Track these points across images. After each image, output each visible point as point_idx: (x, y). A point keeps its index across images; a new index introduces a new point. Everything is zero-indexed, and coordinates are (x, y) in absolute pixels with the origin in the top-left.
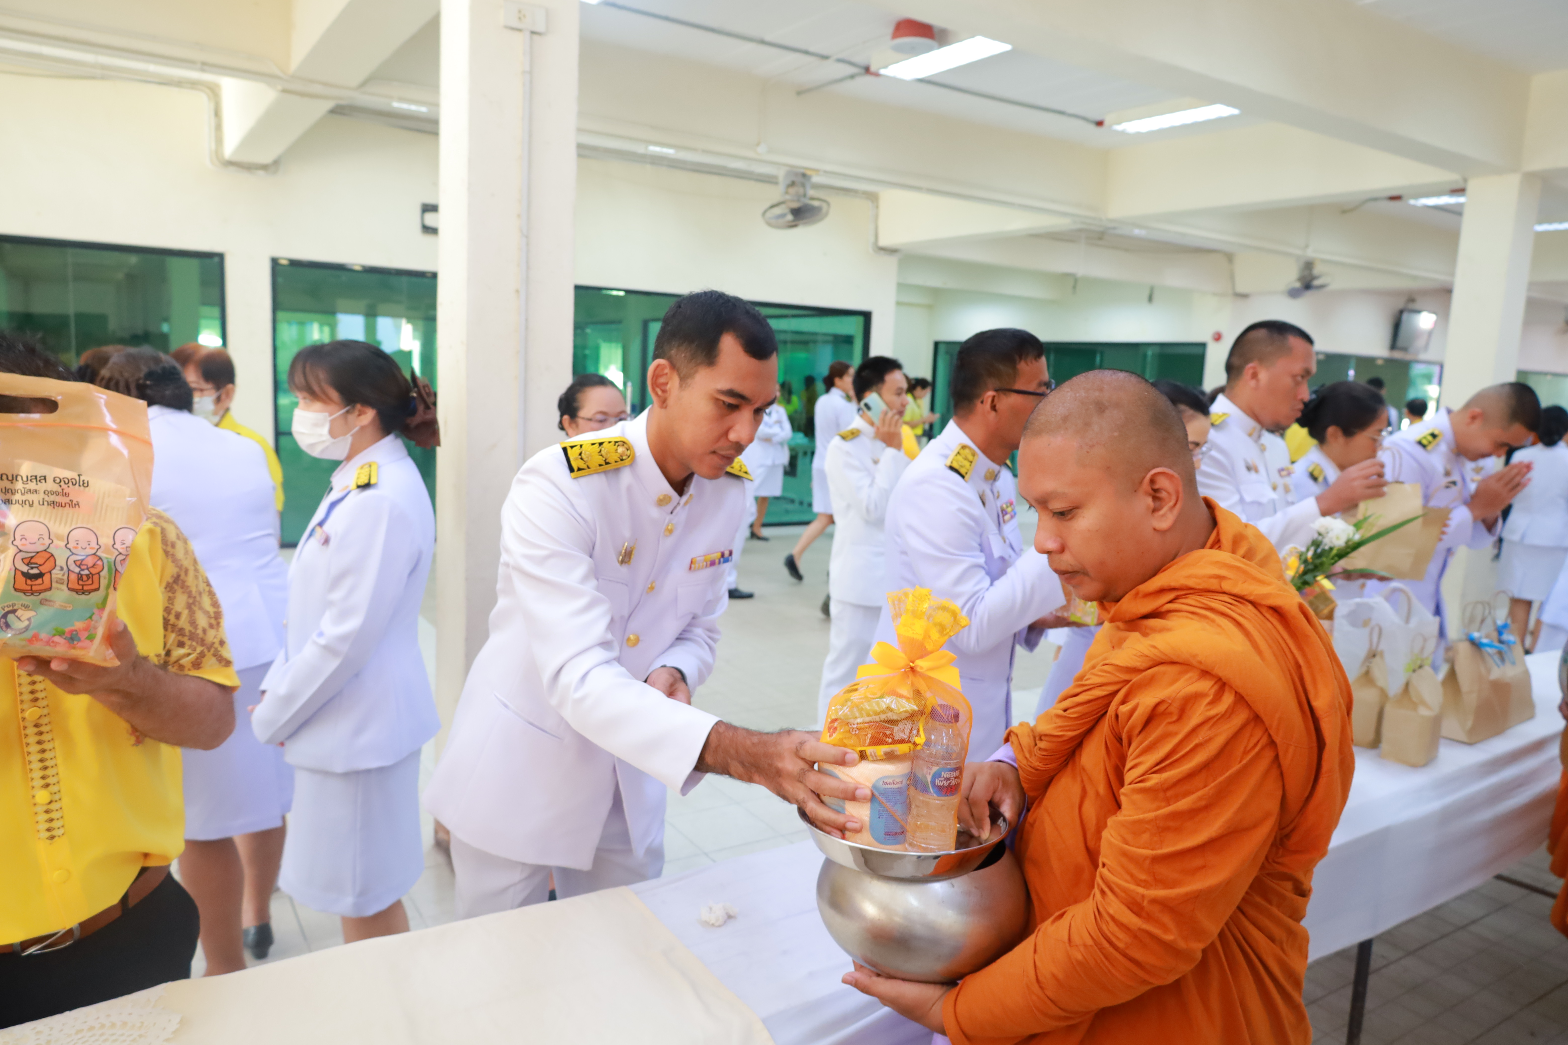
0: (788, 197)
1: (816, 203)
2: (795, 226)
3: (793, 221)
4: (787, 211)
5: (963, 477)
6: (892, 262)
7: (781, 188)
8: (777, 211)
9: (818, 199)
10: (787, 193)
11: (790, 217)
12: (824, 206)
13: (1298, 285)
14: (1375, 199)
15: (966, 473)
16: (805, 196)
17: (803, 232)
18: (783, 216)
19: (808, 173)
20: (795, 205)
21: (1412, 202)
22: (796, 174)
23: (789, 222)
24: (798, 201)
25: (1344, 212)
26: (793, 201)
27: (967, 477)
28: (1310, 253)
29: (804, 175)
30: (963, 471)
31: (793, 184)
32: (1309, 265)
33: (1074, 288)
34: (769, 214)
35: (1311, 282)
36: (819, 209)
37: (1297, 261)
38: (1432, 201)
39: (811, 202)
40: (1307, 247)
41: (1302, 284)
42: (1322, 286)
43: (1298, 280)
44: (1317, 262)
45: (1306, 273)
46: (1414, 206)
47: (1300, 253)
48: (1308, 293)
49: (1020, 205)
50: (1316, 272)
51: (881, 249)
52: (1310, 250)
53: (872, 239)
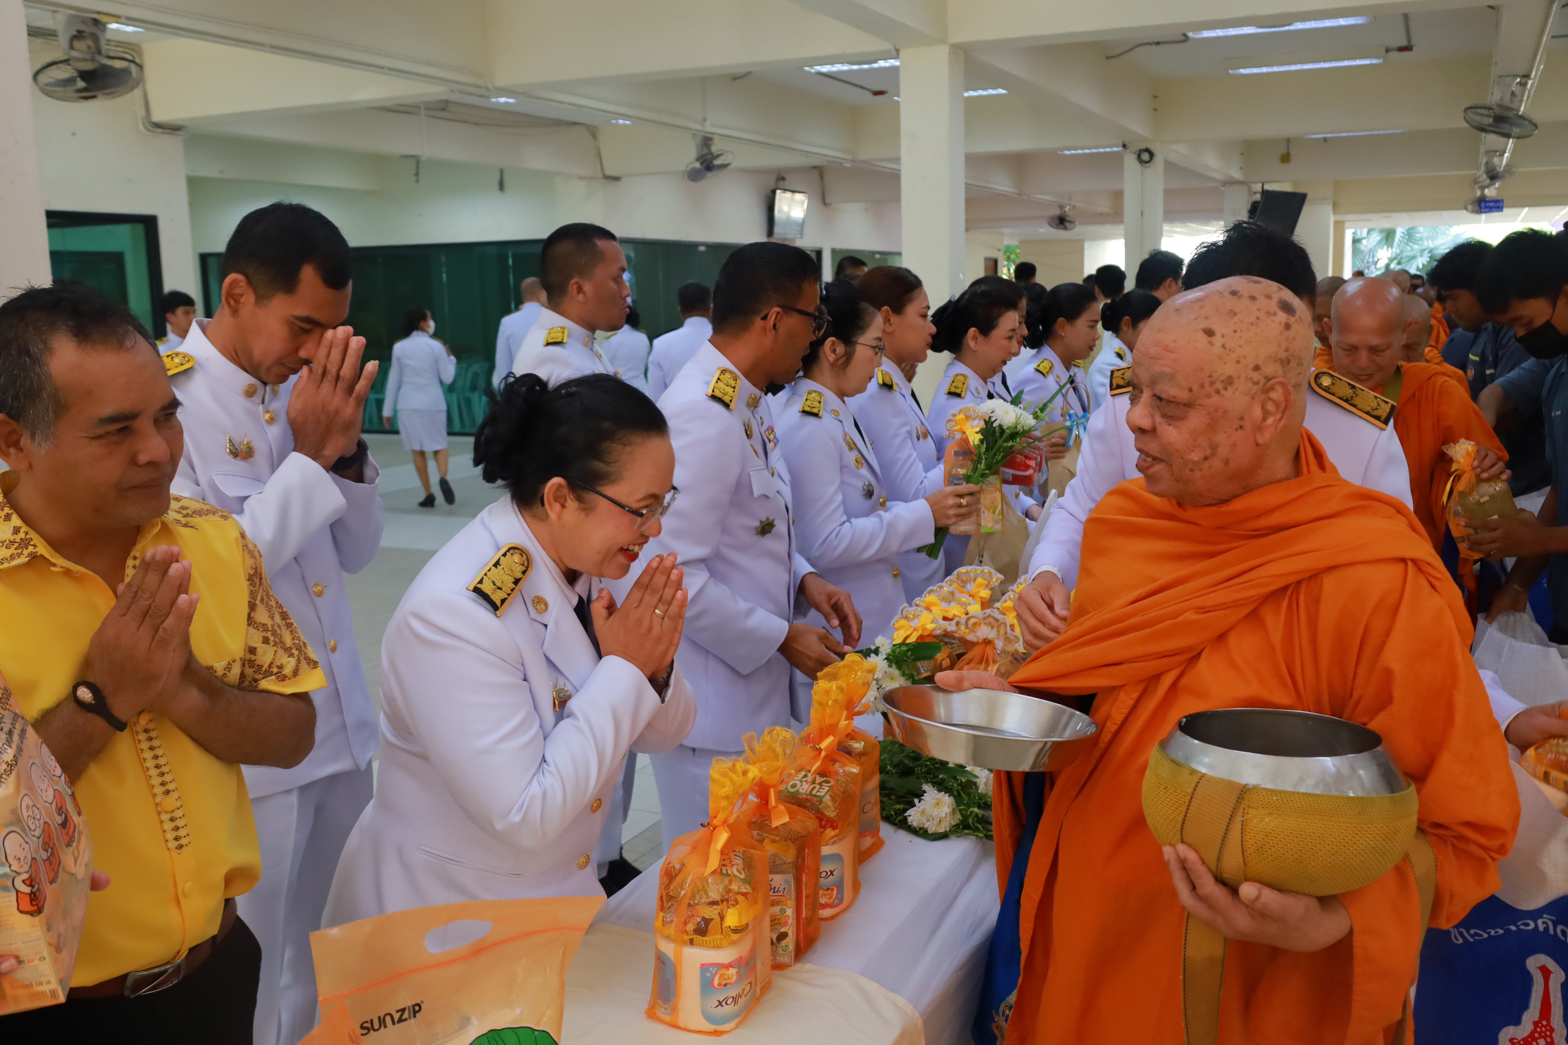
0: (74, 54)
1: (118, 64)
2: (90, 97)
3: (85, 90)
4: (75, 74)
5: (727, 405)
7: (63, 40)
8: (59, 73)
9: (125, 59)
10: (72, 47)
11: (80, 84)
12: (133, 68)
13: (698, 165)
15: (731, 401)
16: (99, 52)
18: (70, 81)
19: (103, 19)
20: (88, 66)
22: (84, 21)
23: (80, 91)
24: (93, 60)
25: (735, 78)
26: (85, 60)
27: (732, 406)
28: (709, 128)
29: (96, 22)
30: (726, 399)
31: (79, 35)
32: (707, 141)
33: (417, 174)
34: (43, 78)
35: (711, 162)
36: (126, 72)
37: (694, 135)
38: (825, 69)
39: (110, 63)
40: (705, 120)
41: (702, 164)
42: (724, 166)
43: (697, 160)
44: (716, 137)
45: (705, 151)
46: (809, 72)
47: (699, 127)
48: (709, 174)
49: (390, 69)
50: (714, 149)
51: (158, 125)
52: (708, 123)
53: (143, 113)
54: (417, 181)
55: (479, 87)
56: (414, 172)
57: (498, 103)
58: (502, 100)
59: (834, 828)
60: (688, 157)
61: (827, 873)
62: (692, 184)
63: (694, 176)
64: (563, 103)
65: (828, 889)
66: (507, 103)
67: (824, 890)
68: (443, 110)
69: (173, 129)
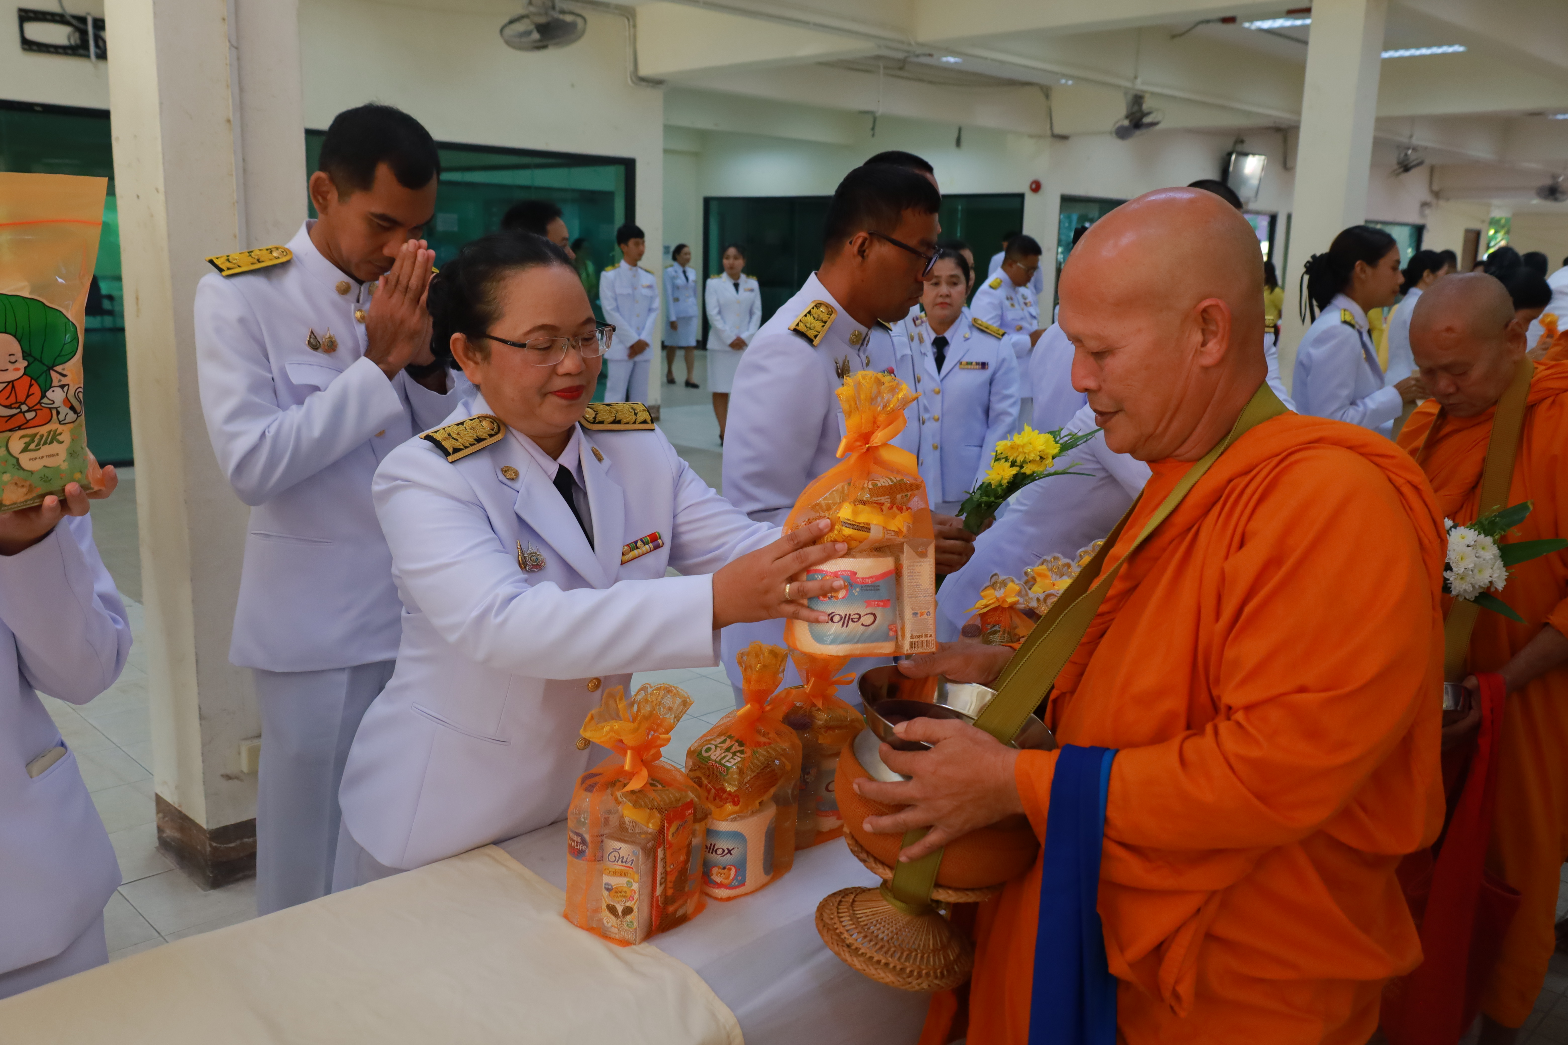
0: (532, 9)
1: (568, 18)
2: (545, 47)
3: (540, 41)
4: (532, 27)
5: (810, 341)
6: (656, 96)
8: (520, 27)
9: (572, 13)
11: (536, 36)
12: (579, 21)
13: (1126, 123)
14: (1208, 21)
15: (816, 336)
16: (553, 8)
17: (553, 55)
18: (528, 33)
20: (542, 20)
21: (1247, 25)
23: (536, 41)
24: (546, 14)
25: (1175, 34)
26: (540, 14)
27: (816, 342)
28: (1140, 86)
30: (811, 334)
32: (1138, 99)
33: (873, 129)
34: (508, 31)
35: (1140, 120)
36: (573, 25)
37: (1126, 94)
38: (1266, 24)
39: (561, 17)
40: (1136, 78)
41: (1131, 121)
42: (1153, 124)
43: (1127, 117)
44: (1147, 96)
45: (1136, 108)
46: (1248, 29)
47: (1128, 84)
48: (1138, 133)
49: (815, 24)
50: (1145, 107)
51: (643, 80)
52: (1139, 81)
53: (631, 67)
54: (873, 135)
55: (902, 42)
56: (871, 126)
57: (948, 62)
58: (949, 59)
59: (735, 804)
60: (1118, 114)
61: (724, 851)
62: (1120, 141)
63: (1122, 133)
64: (986, 59)
65: (724, 868)
66: (952, 62)
67: (719, 868)
68: (901, 69)
69: (655, 82)
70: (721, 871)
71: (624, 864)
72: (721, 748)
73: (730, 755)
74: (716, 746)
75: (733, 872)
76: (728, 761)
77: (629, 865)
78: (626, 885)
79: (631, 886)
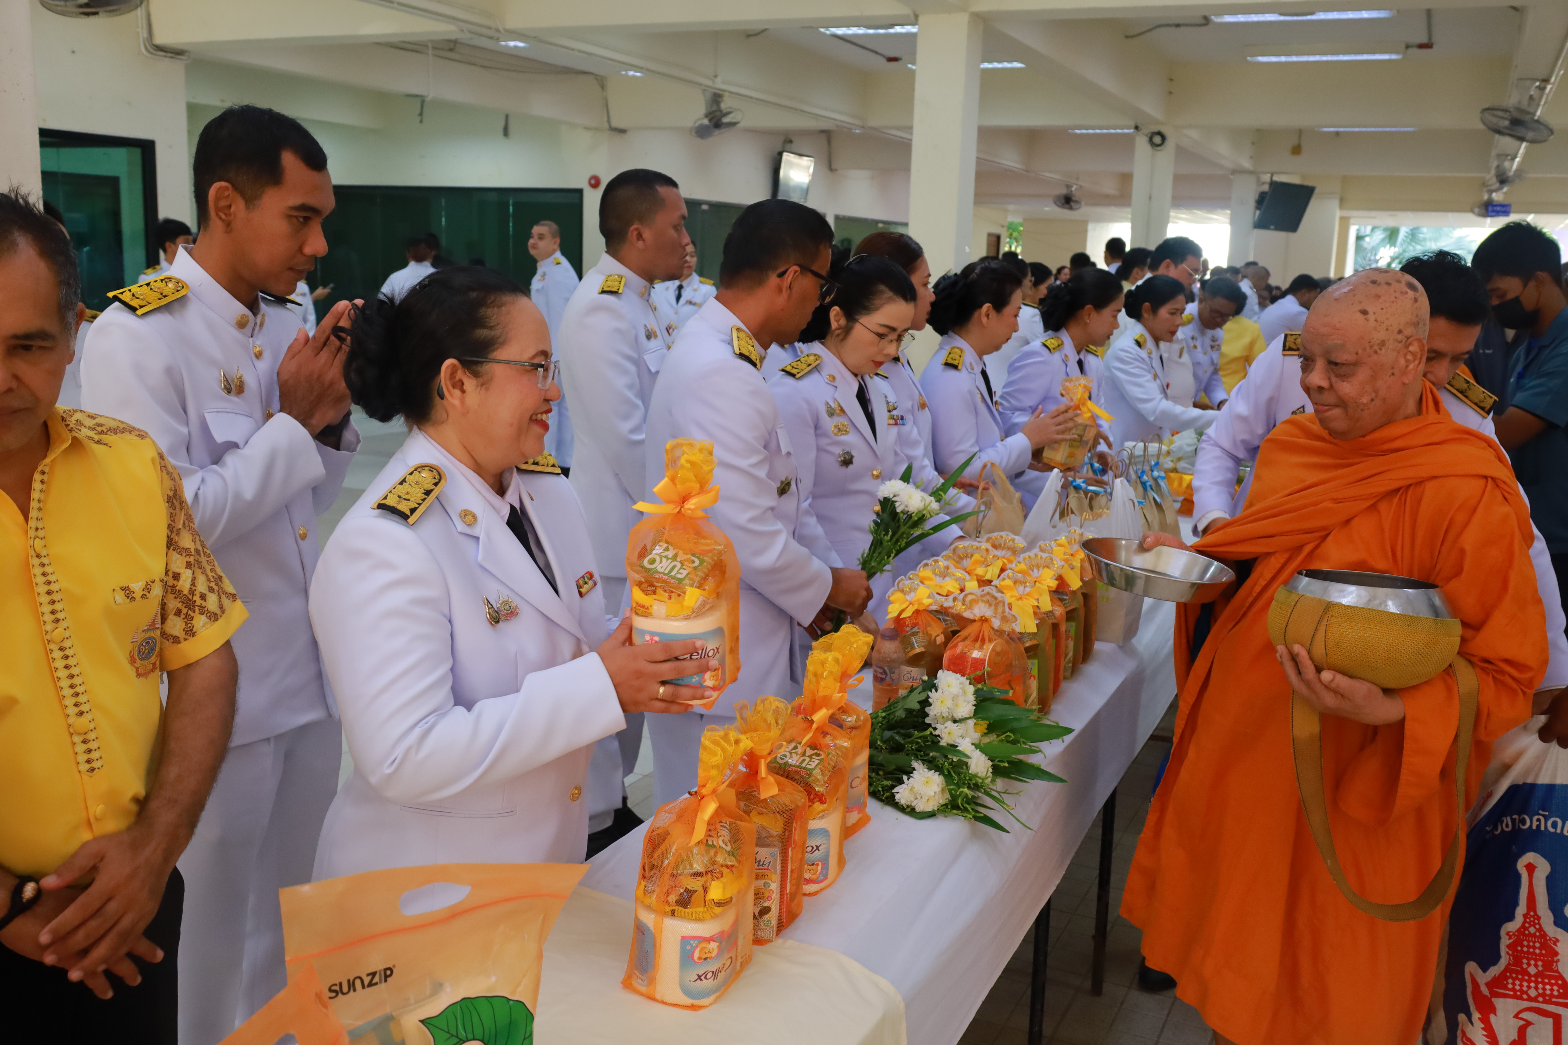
2: (92, 14)
5: (755, 366)
6: (176, 69)
11: (84, 1)
13: (706, 122)
15: (757, 360)
21: (822, 30)
23: (81, 6)
25: (749, 36)
27: (759, 366)
28: (719, 84)
30: (753, 358)
32: (716, 98)
33: (421, 114)
35: (720, 119)
37: (704, 91)
38: (840, 31)
40: (716, 76)
41: (710, 120)
42: (733, 124)
43: (706, 116)
44: (726, 94)
45: (714, 108)
46: (824, 34)
47: (709, 83)
48: (717, 132)
49: (399, 4)
50: (724, 106)
51: (159, 48)
52: (719, 80)
53: (145, 34)
54: (421, 121)
55: (490, 28)
56: (418, 112)
57: (507, 47)
58: (512, 44)
59: (822, 802)
60: (697, 113)
61: (813, 848)
62: (698, 141)
63: (702, 132)
64: (573, 50)
65: (813, 865)
66: (516, 47)
67: (808, 865)
68: (451, 50)
69: (174, 52)
70: (810, 867)
71: (761, 867)
72: (796, 753)
73: (808, 759)
74: (791, 753)
75: (820, 868)
76: (808, 764)
77: (766, 867)
78: (763, 887)
79: (769, 887)
